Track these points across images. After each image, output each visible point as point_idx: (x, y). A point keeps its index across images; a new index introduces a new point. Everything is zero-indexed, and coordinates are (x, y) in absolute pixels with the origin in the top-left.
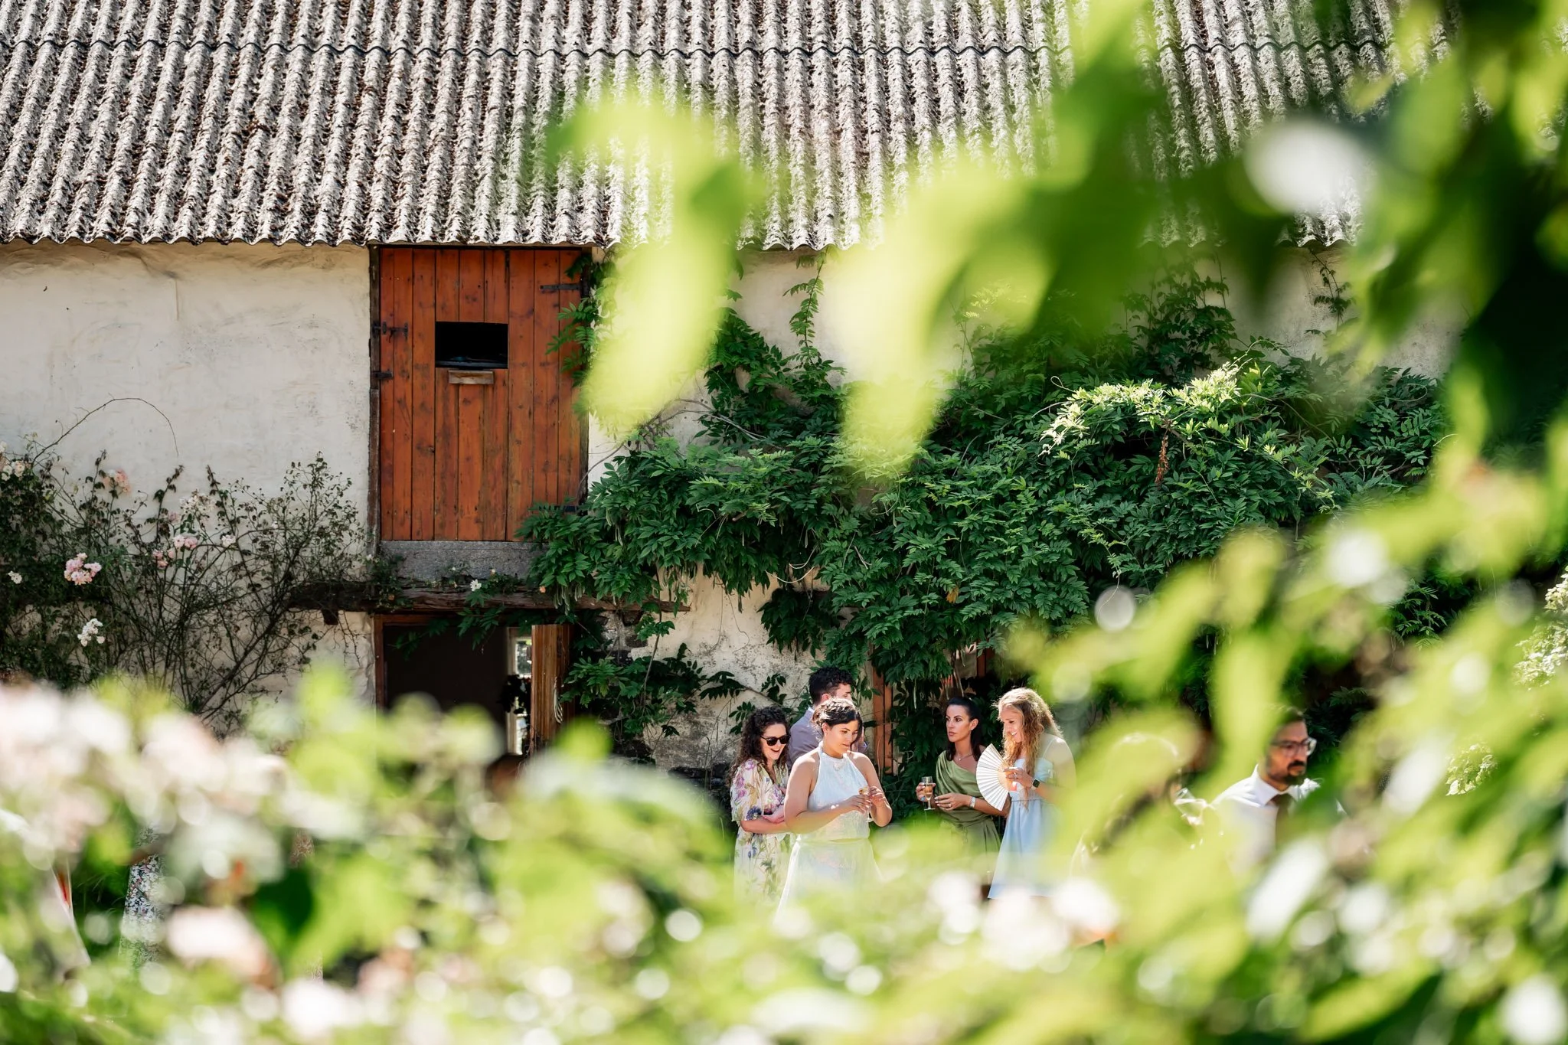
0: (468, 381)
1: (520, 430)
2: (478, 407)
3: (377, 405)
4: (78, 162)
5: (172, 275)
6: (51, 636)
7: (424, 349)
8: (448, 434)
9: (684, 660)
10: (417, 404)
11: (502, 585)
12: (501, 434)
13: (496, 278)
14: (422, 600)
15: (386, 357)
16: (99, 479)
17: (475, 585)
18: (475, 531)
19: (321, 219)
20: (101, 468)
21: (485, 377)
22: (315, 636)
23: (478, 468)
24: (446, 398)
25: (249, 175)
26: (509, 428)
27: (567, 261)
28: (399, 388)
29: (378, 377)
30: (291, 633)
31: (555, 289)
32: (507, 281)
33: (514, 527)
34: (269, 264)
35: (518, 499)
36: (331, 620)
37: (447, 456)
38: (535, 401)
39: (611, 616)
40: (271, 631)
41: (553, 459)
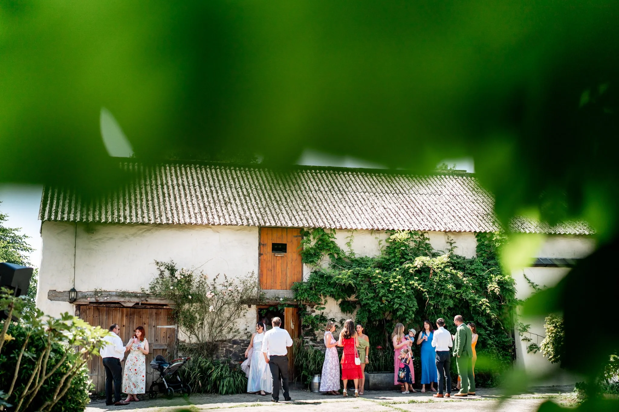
0: (279, 255)
1: (289, 266)
2: (281, 261)
3: (259, 260)
4: (194, 209)
5: (218, 232)
6: (191, 310)
7: (270, 248)
8: (274, 267)
9: (323, 315)
10: (268, 260)
11: (286, 299)
12: (285, 267)
13: (284, 234)
14: (268, 302)
15: (262, 250)
16: (202, 276)
17: (281, 299)
18: (280, 288)
19: (250, 220)
20: (202, 273)
21: (283, 254)
22: (247, 310)
23: (280, 274)
24: (274, 259)
25: (231, 212)
26: (287, 266)
27: (299, 230)
28: (264, 257)
29: (260, 254)
30: (241, 309)
31: (296, 236)
32: (287, 234)
33: (288, 287)
34: (238, 230)
35: (288, 282)
36: (250, 306)
37: (274, 272)
38: (292, 260)
39: (308, 306)
40: (238, 309)
41: (296, 273)
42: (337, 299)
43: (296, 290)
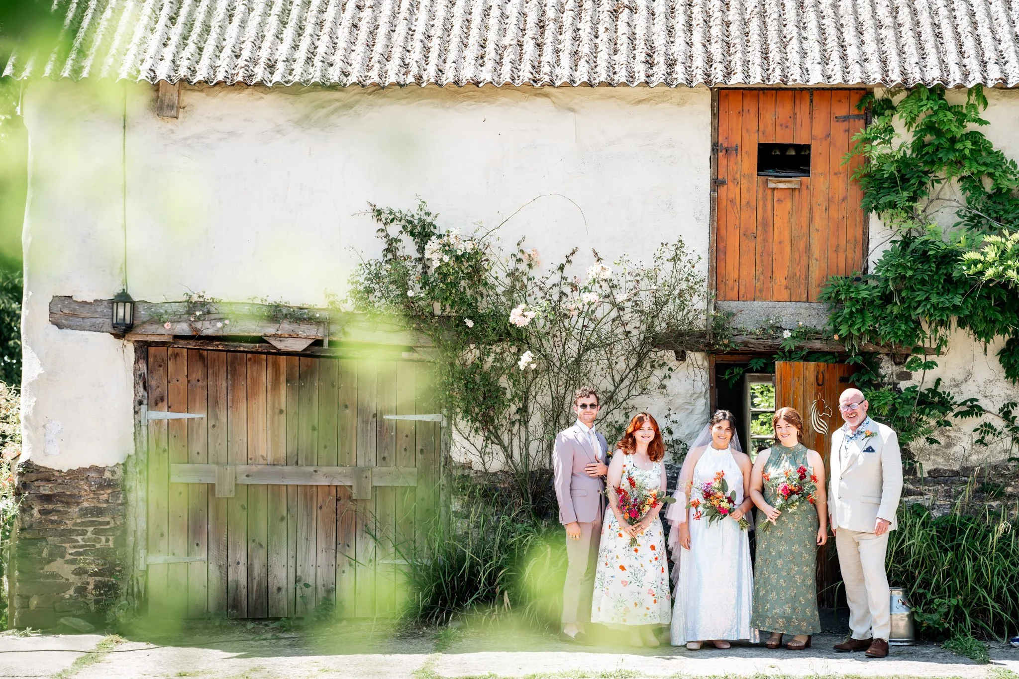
0: (781, 186)
1: (818, 222)
2: (788, 204)
3: (715, 204)
4: (503, 32)
5: (572, 110)
6: (487, 366)
7: (750, 161)
8: (766, 224)
9: (940, 390)
10: (744, 203)
11: (806, 334)
12: (804, 221)
13: (803, 111)
14: (746, 344)
15: (722, 170)
16: (520, 256)
17: (787, 334)
18: (785, 294)
19: (679, 68)
20: (521, 247)
21: (794, 182)
22: (670, 369)
23: (787, 249)
24: (765, 198)
25: (623, 40)
26: (811, 220)
27: (855, 98)
28: (730, 191)
29: (716, 183)
30: (653, 366)
31: (846, 119)
32: (811, 113)
33: (814, 293)
34: (640, 102)
35: (816, 273)
36: (681, 357)
37: (765, 240)
38: (830, 200)
39: (885, 358)
40: (639, 364)
41: (843, 242)
42: (984, 335)
43: (834, 300)
